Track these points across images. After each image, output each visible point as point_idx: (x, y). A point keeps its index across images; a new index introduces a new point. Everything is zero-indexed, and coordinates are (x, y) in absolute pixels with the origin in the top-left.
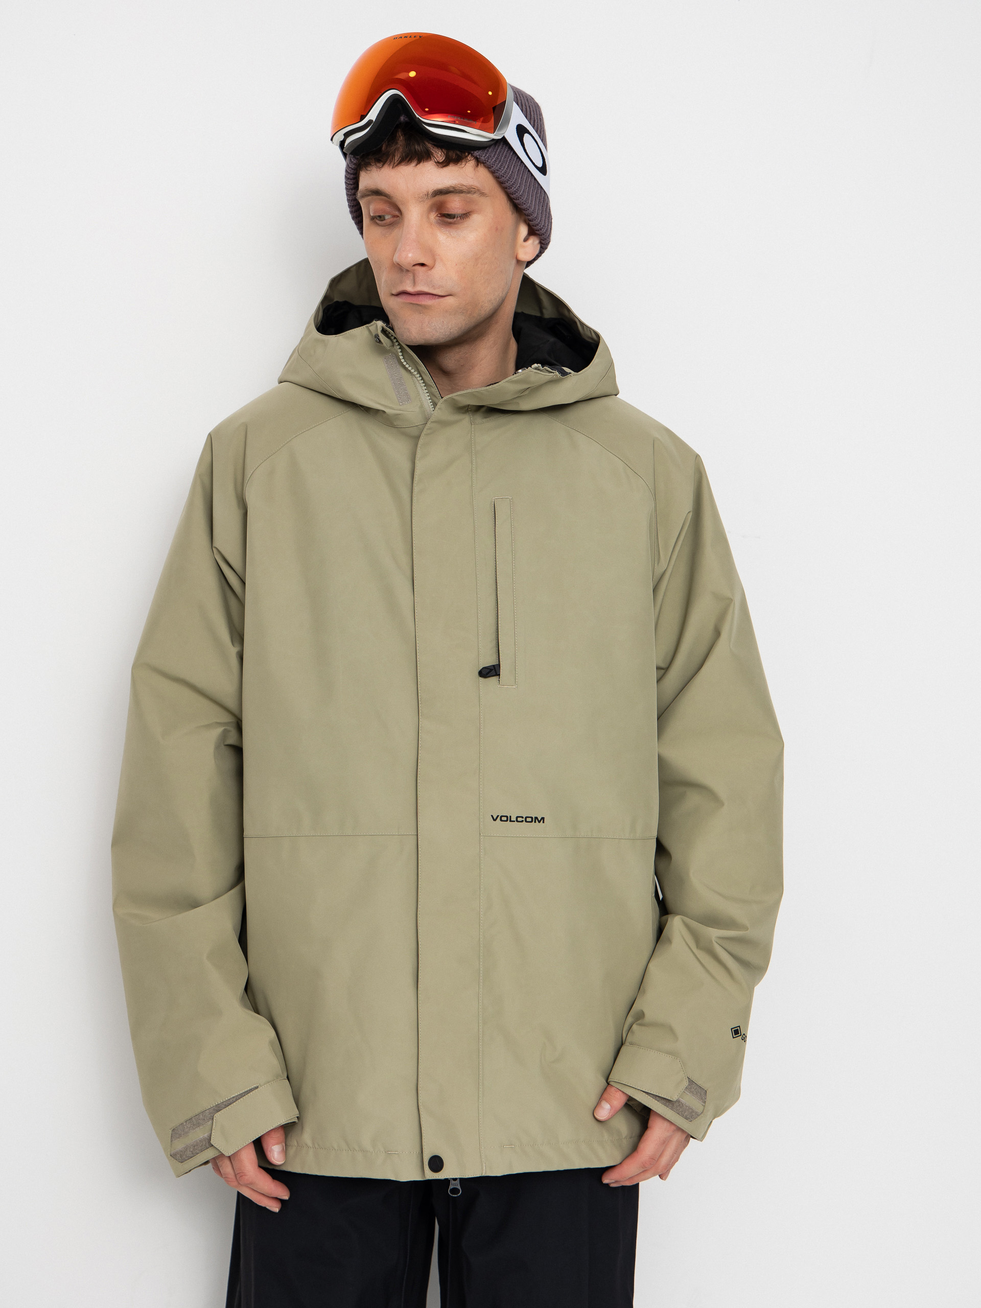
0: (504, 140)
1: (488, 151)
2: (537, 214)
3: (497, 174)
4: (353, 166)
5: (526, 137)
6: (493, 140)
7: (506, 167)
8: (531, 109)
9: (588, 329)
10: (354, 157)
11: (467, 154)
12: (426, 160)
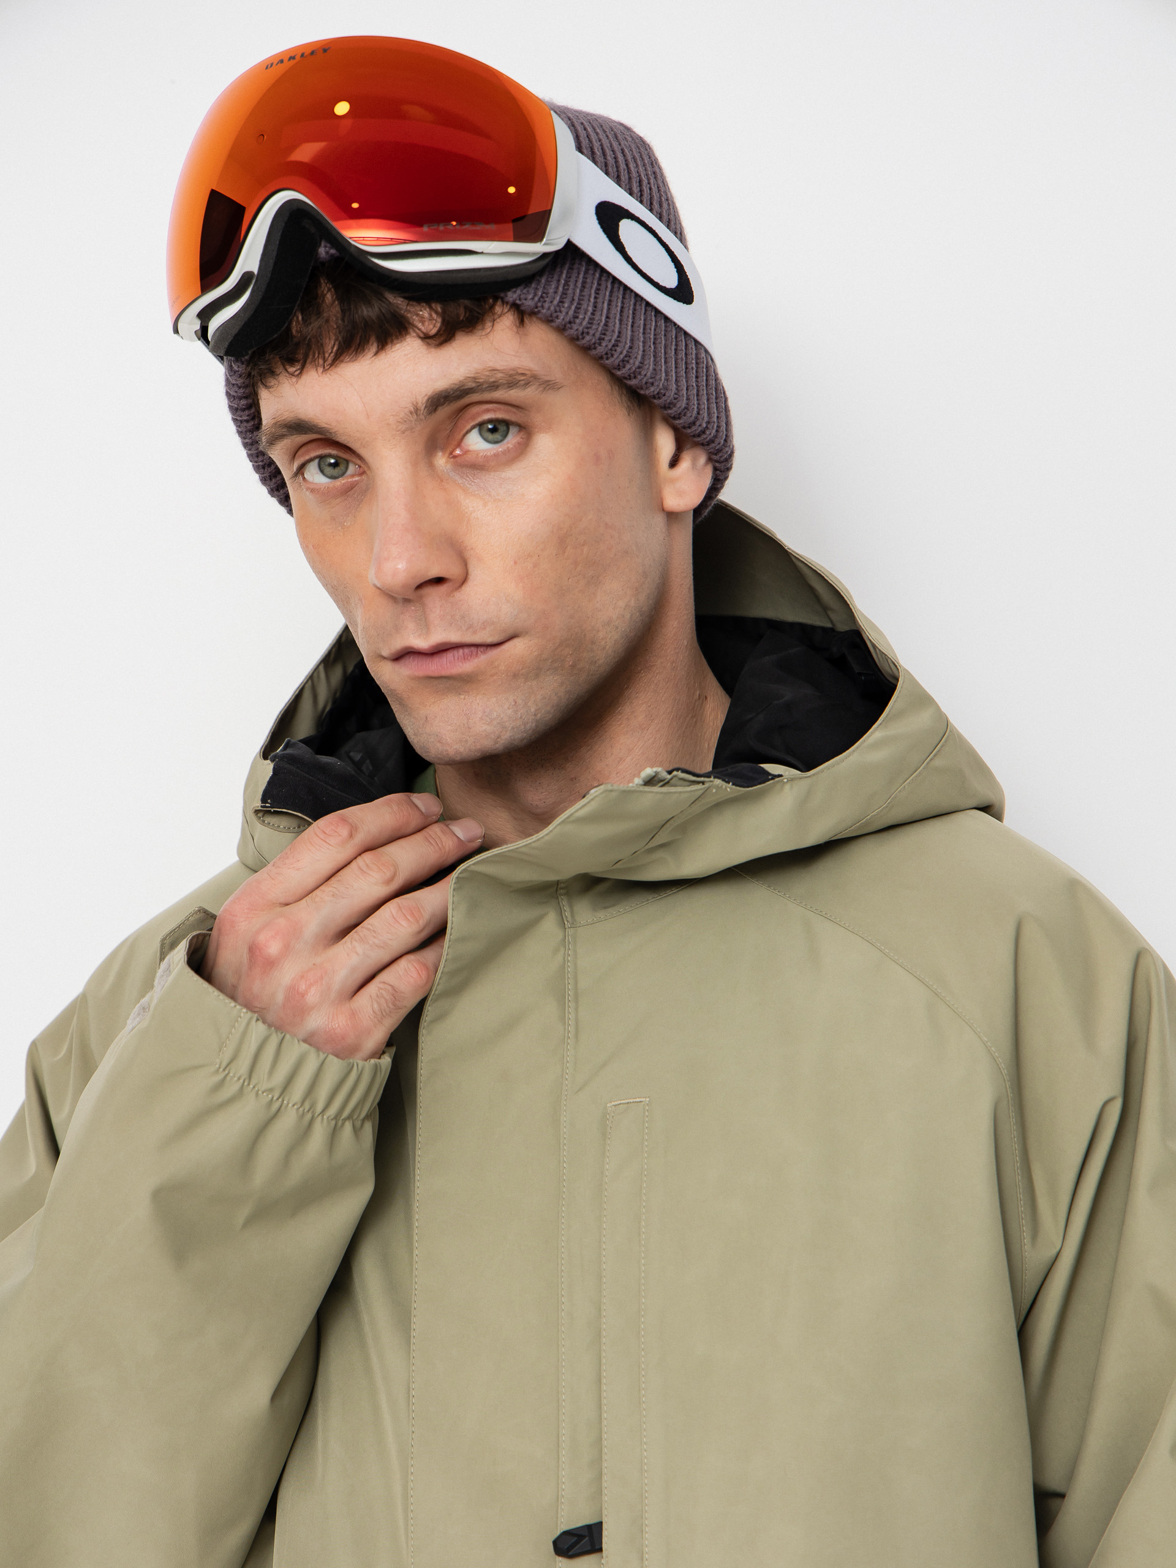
0: (571, 253)
1: (539, 281)
2: (688, 399)
3: (572, 332)
4: (240, 381)
5: (626, 228)
6: (545, 255)
7: (590, 309)
8: (629, 158)
9: (884, 655)
10: (237, 360)
11: (491, 301)
12: (397, 338)
